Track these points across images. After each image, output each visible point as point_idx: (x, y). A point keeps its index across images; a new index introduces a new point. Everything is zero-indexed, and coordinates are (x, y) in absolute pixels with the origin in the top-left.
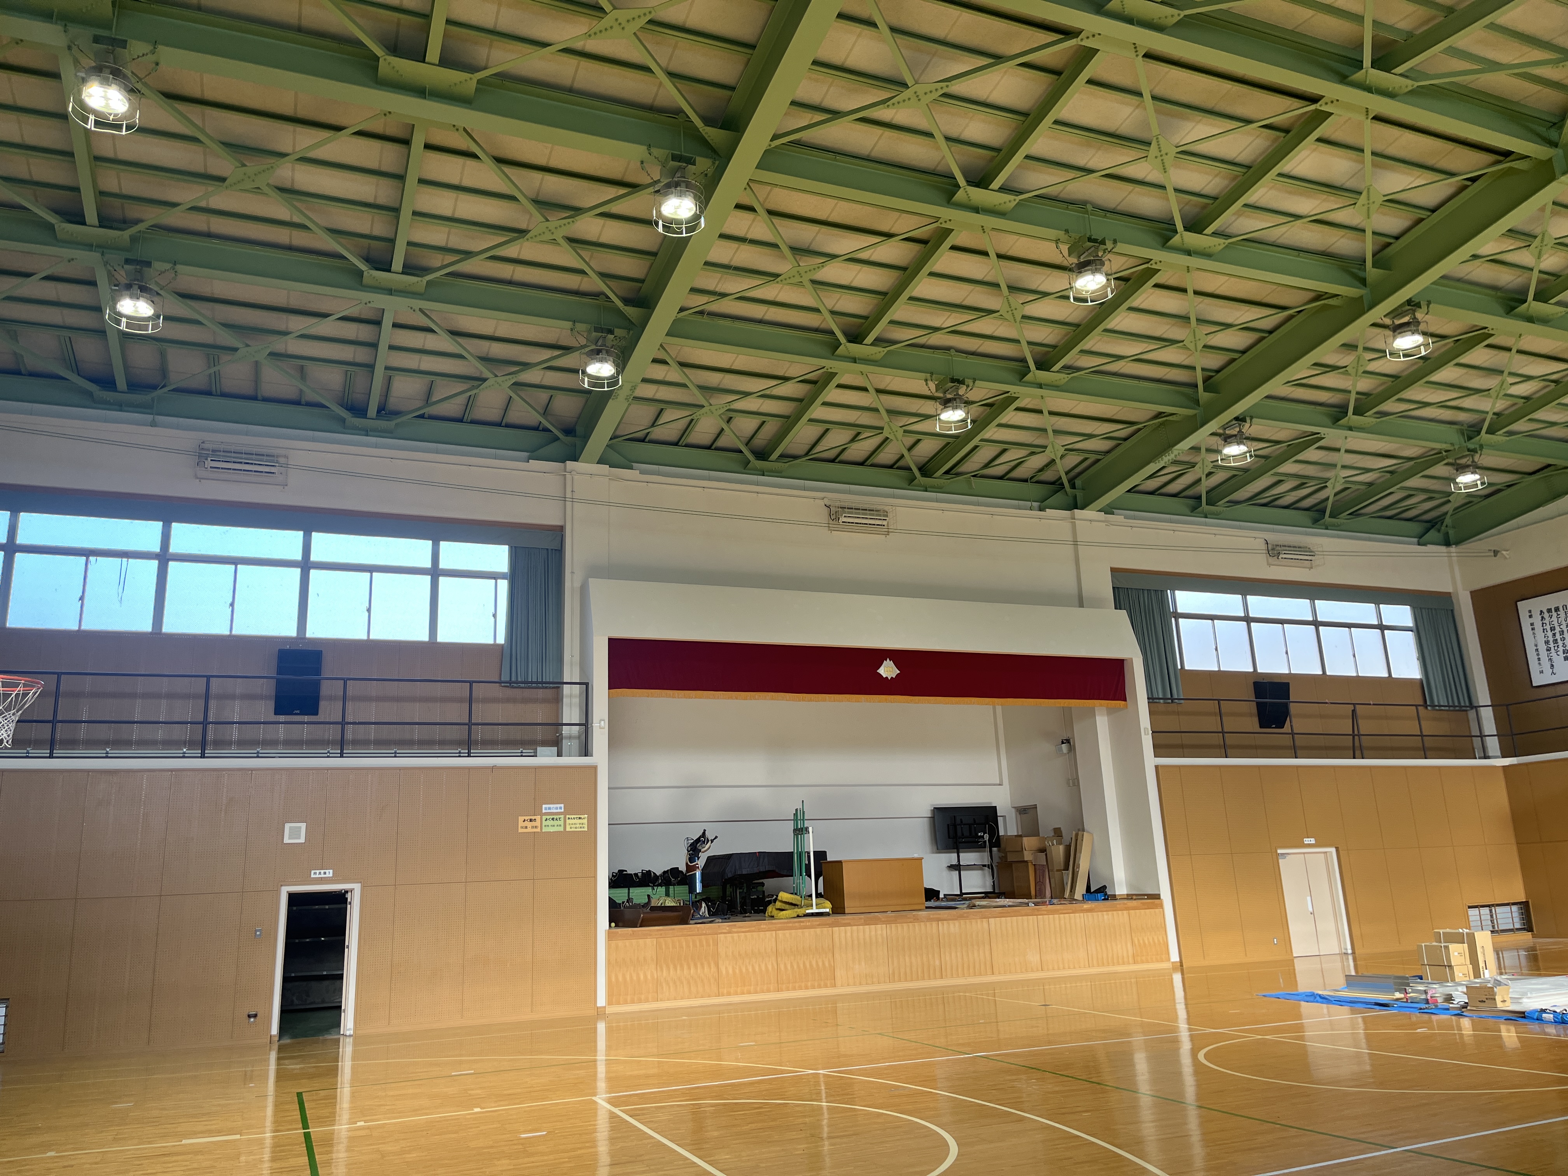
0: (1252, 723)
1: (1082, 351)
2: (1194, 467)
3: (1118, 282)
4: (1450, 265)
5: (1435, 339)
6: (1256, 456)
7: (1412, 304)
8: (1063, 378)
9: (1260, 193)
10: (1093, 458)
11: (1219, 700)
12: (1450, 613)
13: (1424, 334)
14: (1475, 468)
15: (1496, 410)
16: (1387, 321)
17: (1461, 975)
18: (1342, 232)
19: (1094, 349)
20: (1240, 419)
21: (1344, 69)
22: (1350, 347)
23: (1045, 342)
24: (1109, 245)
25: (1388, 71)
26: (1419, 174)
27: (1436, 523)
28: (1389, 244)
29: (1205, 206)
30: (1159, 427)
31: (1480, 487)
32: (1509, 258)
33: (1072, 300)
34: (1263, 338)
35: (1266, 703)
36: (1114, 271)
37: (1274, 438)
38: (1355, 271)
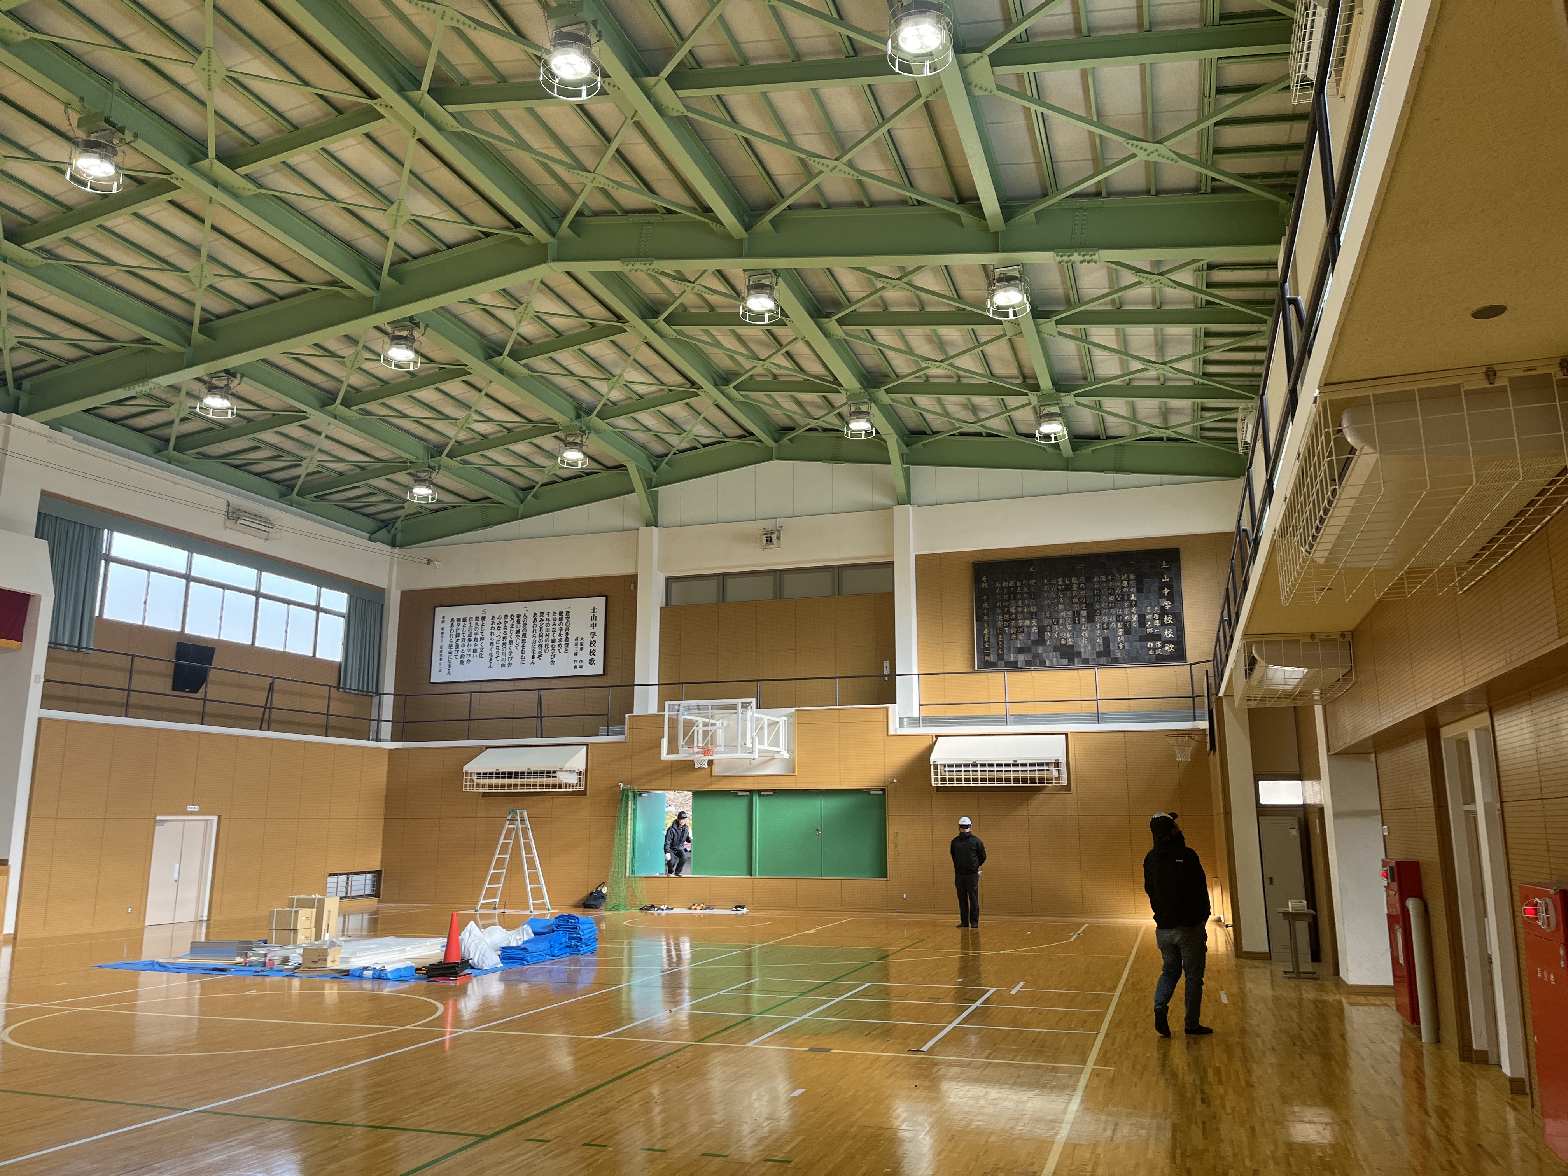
0: (165, 685)
1: (67, 239)
2: (169, 406)
3: (128, 181)
4: (450, 299)
5: (424, 360)
6: (238, 415)
7: (413, 322)
8: (37, 260)
9: (300, 157)
10: (53, 362)
11: (133, 656)
12: (380, 606)
13: (416, 352)
14: (431, 484)
15: (457, 439)
16: (389, 329)
17: (303, 938)
18: (369, 231)
19: (83, 242)
20: (230, 373)
21: (405, 82)
22: (351, 340)
23: (24, 211)
24: (128, 137)
25: (441, 104)
26: (445, 209)
27: (389, 524)
28: (406, 261)
29: (244, 145)
30: (139, 352)
31: (430, 501)
32: (498, 312)
33: (68, 177)
34: (273, 301)
35: (185, 665)
36: (126, 167)
37: (263, 403)
38: (373, 272)
